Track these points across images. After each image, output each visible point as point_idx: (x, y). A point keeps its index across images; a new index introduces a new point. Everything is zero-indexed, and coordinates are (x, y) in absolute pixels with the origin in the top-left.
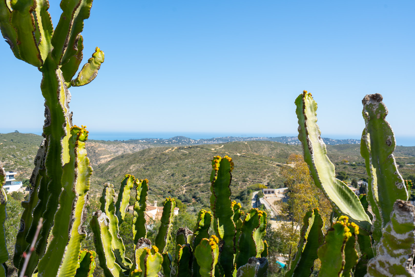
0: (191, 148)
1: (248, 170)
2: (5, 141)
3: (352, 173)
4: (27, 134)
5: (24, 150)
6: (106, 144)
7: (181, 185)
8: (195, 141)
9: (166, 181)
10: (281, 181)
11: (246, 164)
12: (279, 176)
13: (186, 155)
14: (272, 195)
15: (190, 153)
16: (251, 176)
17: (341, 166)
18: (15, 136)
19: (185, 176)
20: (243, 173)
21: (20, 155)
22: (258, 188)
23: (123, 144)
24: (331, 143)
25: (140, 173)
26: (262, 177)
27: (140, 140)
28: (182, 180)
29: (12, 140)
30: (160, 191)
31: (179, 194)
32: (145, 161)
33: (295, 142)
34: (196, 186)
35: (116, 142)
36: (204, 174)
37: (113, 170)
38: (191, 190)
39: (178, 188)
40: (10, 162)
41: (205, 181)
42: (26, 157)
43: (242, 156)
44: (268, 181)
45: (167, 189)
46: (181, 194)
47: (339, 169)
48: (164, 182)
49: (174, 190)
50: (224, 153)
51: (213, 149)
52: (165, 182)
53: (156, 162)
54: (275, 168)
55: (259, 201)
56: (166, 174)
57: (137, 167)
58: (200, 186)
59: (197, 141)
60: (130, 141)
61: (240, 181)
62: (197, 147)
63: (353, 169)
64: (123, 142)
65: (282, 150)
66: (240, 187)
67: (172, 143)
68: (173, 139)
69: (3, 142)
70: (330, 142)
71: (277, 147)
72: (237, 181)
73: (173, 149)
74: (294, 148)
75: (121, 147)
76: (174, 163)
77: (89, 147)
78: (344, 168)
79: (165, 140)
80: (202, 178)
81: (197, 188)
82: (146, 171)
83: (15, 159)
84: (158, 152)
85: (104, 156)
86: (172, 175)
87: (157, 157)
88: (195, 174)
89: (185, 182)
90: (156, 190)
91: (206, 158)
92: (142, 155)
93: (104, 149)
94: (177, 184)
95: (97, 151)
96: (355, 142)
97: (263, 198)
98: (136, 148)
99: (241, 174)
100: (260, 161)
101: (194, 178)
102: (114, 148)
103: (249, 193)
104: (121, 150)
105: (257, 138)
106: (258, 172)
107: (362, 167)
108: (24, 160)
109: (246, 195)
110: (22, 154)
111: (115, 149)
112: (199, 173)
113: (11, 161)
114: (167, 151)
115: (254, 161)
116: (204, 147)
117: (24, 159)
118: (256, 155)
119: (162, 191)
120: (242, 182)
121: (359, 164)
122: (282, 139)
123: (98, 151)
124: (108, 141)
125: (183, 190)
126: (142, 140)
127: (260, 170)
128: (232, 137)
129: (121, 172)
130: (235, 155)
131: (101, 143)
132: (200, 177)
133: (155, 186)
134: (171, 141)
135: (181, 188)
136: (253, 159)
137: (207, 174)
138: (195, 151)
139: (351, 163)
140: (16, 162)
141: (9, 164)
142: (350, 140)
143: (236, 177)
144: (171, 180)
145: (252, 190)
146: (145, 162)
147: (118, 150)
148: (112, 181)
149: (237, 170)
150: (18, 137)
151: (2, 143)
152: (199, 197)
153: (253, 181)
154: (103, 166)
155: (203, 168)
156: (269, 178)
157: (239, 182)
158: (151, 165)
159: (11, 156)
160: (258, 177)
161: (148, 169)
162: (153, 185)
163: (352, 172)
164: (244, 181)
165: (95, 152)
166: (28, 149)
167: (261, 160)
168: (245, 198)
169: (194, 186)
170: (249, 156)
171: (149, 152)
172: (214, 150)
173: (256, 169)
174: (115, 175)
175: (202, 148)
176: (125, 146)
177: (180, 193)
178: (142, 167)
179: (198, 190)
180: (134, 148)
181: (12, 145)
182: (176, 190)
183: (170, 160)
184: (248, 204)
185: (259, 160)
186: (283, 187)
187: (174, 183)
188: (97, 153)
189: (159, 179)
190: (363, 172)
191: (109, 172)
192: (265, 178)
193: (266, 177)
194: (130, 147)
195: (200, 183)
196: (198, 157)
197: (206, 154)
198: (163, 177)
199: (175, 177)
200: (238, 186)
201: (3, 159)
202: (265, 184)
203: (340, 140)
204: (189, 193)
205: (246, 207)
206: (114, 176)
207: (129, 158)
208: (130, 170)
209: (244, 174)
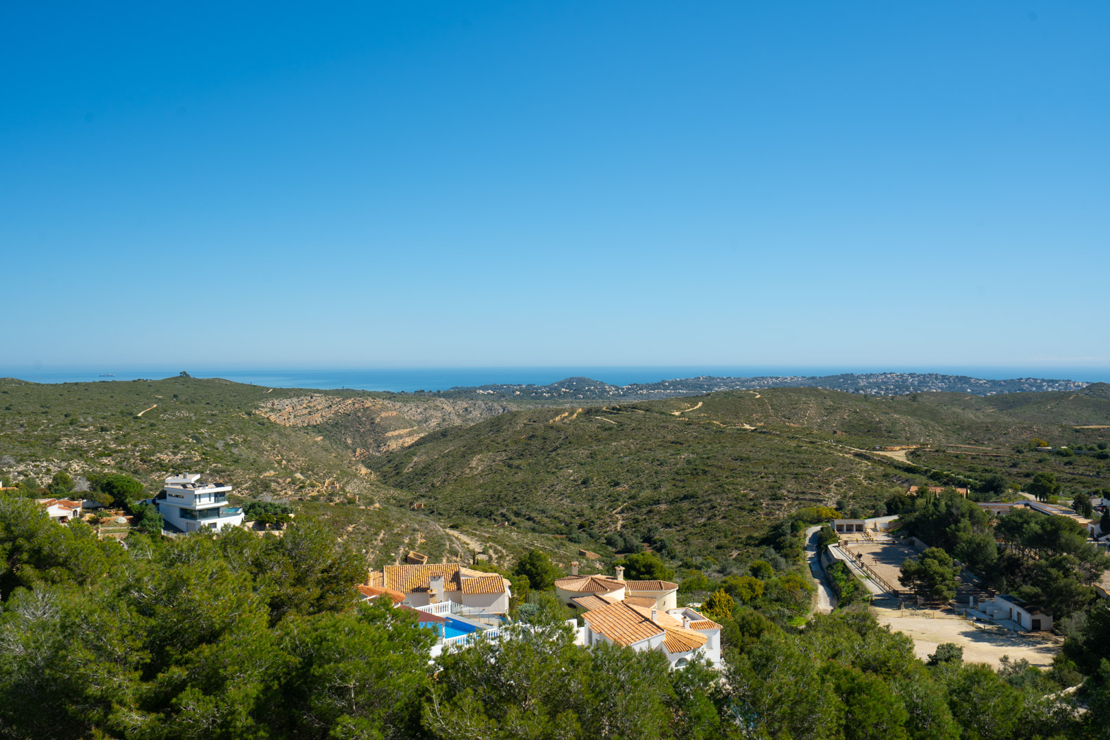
0: (619, 410)
1: (780, 468)
2: (160, 399)
3: (1065, 476)
4: (208, 381)
5: (214, 423)
6: (398, 402)
7: (610, 507)
8: (617, 390)
9: (569, 497)
10: (873, 499)
11: (774, 453)
12: (865, 483)
13: (610, 429)
14: (857, 536)
15: (621, 424)
16: (790, 485)
17: (1029, 455)
18: (181, 387)
19: (617, 484)
20: (771, 476)
21: (210, 435)
22: (818, 516)
23: (439, 402)
24: (975, 389)
25: (498, 477)
26: (820, 487)
27: (479, 389)
28: (609, 496)
29: (175, 396)
30: (559, 525)
31: (606, 532)
32: (507, 446)
33: (879, 387)
34: (650, 511)
35: (420, 394)
36: (666, 480)
37: (428, 468)
38: (637, 521)
39: (602, 517)
40: (191, 454)
41: (671, 497)
42: (223, 439)
43: (759, 431)
44: (839, 497)
45: (573, 518)
46: (611, 531)
47: (1025, 466)
48: (564, 502)
49: (593, 522)
50: (709, 423)
51: (677, 413)
52: (566, 502)
53: (535, 449)
54: (851, 462)
55: (827, 551)
56: (567, 479)
57: (487, 462)
58: (659, 512)
59: (622, 389)
60: (455, 393)
61: (763, 497)
62: (634, 407)
63: (1066, 464)
64: (438, 394)
65: (856, 412)
66: (765, 514)
67: (560, 394)
68: (562, 384)
69: (156, 403)
70: (971, 385)
71: (840, 404)
72: (756, 498)
73: (571, 414)
74: (883, 406)
75: (436, 408)
76: (583, 451)
77: (359, 411)
78: (1040, 461)
79: (540, 388)
80: (663, 490)
81: (651, 515)
82: (513, 471)
83: (200, 446)
84: (534, 422)
85: (396, 433)
86: (584, 483)
87: (537, 434)
88: (643, 478)
89: (617, 500)
90: (546, 520)
91: (664, 437)
92: (495, 429)
93: (395, 413)
94: (598, 506)
95: (378, 420)
96: (1041, 386)
97: (837, 544)
98: (472, 409)
99: (765, 480)
100: (809, 445)
101: (640, 491)
102: (419, 410)
103: (795, 529)
104: (436, 417)
105: (777, 378)
106: (810, 475)
107: (1091, 459)
108: (220, 449)
109: (789, 537)
110: (212, 433)
111: (421, 413)
112: (651, 476)
113: (193, 452)
114: (557, 419)
115: (793, 444)
116: (654, 408)
117: (220, 445)
118: (794, 428)
119: (563, 525)
120: (770, 499)
121: (1080, 451)
122: (842, 380)
123: (382, 419)
124: (400, 394)
125: (617, 522)
126: (485, 388)
127: (813, 468)
128: (710, 378)
129: (448, 474)
130: (738, 430)
131: (386, 398)
132: (656, 487)
133: (543, 512)
134: (557, 390)
135: (611, 516)
136: (788, 437)
137: (674, 479)
138: (633, 418)
139: (1058, 449)
140: (204, 454)
141: (189, 461)
142: (1027, 379)
143: (753, 488)
144: (581, 494)
145: (804, 522)
146: (508, 449)
147: (427, 415)
148: (430, 498)
149: (753, 470)
150: (188, 387)
151: (155, 406)
152: (662, 541)
153: (797, 499)
154: (398, 459)
155: (661, 464)
156: (839, 488)
157: (762, 501)
158: (522, 455)
159: (191, 440)
160: (811, 487)
161: (518, 467)
162: (538, 507)
163: (1064, 472)
164: (775, 498)
165: (373, 423)
166: (222, 420)
167: (812, 443)
168: (787, 542)
169: (645, 510)
170: (776, 430)
171: (513, 423)
172: (679, 417)
173: (803, 465)
174: (435, 481)
175: (647, 410)
176: (445, 406)
177: (608, 529)
178: (500, 461)
179: (655, 522)
180: (466, 409)
181: (179, 410)
182: (599, 522)
183: (570, 443)
184: (799, 561)
185: (806, 442)
186: (885, 515)
187: (590, 504)
188: (378, 424)
189: (550, 493)
190: (1095, 473)
191: (416, 474)
192: (828, 491)
193: (832, 486)
194: (457, 408)
195: (658, 502)
196: (643, 435)
197: (664, 427)
198: (559, 488)
199: (592, 488)
200: (759, 511)
201: (176, 447)
202: (832, 504)
203: (1000, 381)
204: (634, 529)
205: (795, 568)
206: (433, 485)
207: (462, 438)
208: (471, 468)
209: (772, 479)
